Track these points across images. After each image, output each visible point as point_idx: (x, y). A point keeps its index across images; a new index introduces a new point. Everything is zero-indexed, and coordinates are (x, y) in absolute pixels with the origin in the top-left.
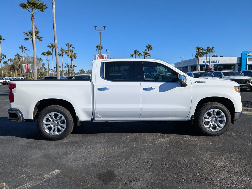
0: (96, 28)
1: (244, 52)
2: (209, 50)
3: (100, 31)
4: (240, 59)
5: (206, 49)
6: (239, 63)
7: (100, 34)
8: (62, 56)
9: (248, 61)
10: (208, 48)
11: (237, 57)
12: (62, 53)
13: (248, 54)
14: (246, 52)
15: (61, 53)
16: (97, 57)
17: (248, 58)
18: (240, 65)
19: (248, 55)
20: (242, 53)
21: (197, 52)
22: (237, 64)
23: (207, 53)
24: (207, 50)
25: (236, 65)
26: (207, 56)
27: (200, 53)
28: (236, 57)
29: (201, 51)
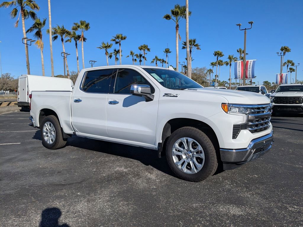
0: (240, 27)
3: (246, 29)
7: (245, 33)
8: (231, 65)
12: (231, 61)
15: (228, 61)
16: (239, 64)
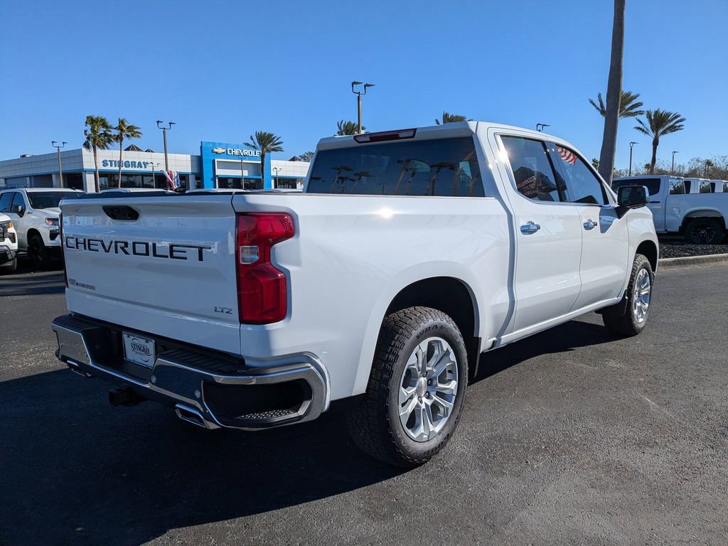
1: (206, 143)
2: (126, 131)
4: (199, 161)
5: (117, 125)
6: (195, 171)
9: (218, 168)
10: (122, 122)
11: (192, 157)
13: (216, 150)
14: (211, 145)
17: (216, 160)
18: (199, 177)
19: (217, 153)
20: (201, 147)
21: (89, 132)
22: (192, 173)
23: (119, 138)
24: (120, 128)
25: (190, 176)
26: (121, 144)
27: (99, 134)
28: (189, 156)
29: (102, 130)
